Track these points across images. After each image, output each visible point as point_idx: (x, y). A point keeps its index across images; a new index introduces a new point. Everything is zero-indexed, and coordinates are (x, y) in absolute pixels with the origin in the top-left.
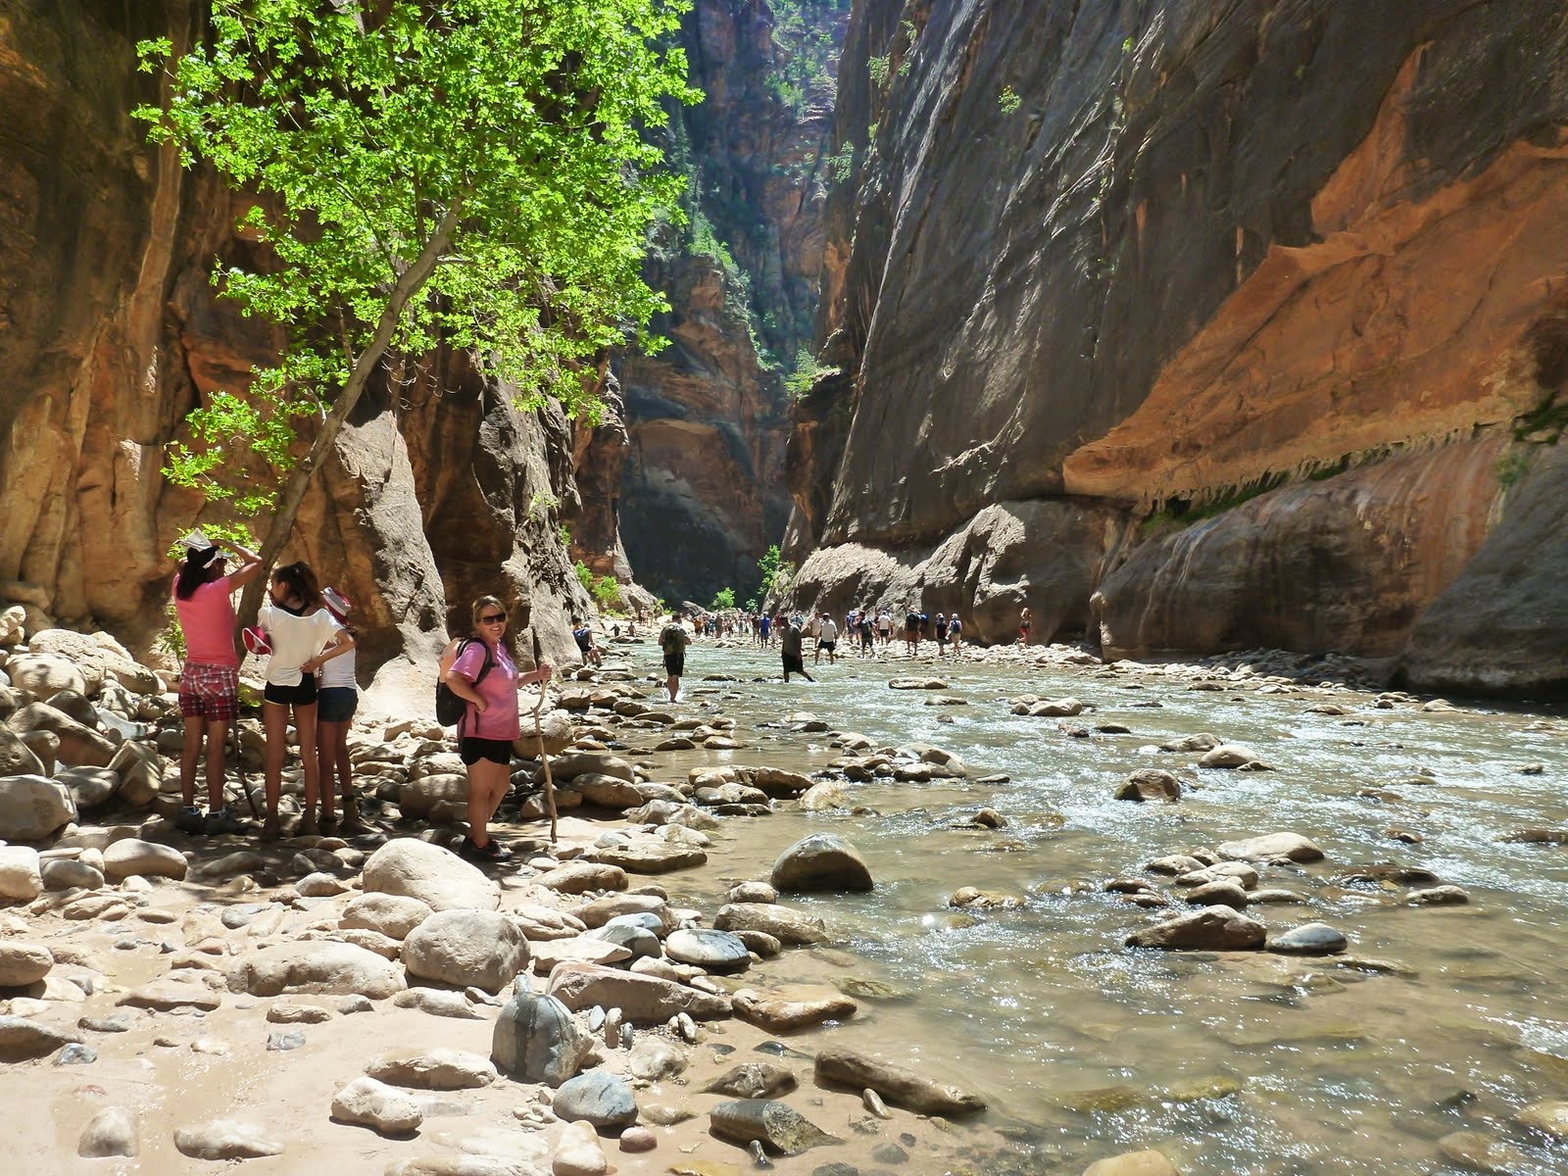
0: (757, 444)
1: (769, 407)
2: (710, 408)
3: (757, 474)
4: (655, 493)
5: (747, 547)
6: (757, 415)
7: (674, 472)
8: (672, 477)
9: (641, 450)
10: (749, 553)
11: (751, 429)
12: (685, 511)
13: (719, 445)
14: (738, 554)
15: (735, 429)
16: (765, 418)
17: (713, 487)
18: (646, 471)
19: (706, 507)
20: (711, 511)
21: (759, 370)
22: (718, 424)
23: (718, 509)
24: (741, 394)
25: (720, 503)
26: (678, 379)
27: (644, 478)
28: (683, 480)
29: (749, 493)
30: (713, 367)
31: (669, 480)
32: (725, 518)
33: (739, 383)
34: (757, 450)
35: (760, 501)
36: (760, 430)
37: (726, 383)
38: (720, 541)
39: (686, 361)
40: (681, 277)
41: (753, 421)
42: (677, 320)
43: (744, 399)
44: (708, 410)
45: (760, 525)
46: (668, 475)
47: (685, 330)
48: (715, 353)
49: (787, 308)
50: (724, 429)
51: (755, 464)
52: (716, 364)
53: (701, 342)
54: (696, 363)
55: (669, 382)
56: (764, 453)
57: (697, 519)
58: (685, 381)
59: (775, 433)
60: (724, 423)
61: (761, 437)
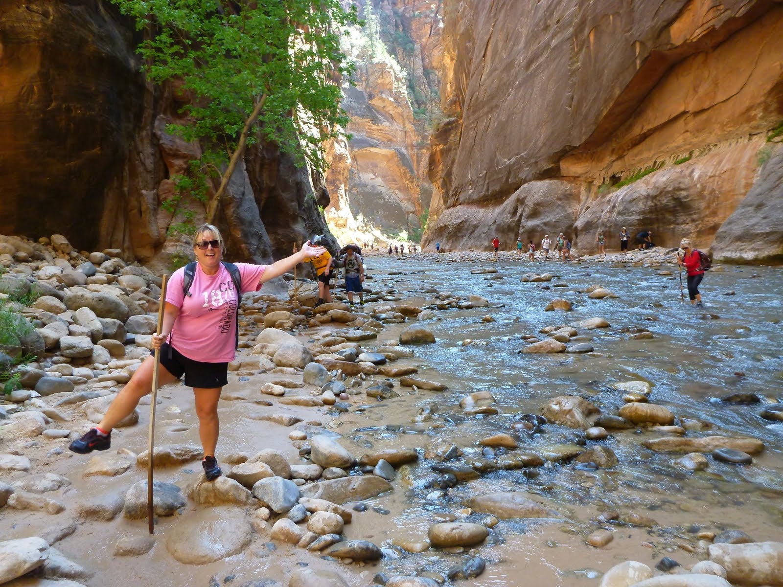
0: (415, 157)
1: (420, 138)
2: (390, 140)
3: (416, 172)
4: (366, 185)
5: (413, 209)
6: (414, 143)
7: (374, 175)
8: (374, 177)
9: (357, 164)
10: (413, 212)
11: (412, 149)
12: (381, 193)
13: (396, 159)
14: (408, 213)
15: (404, 150)
16: (418, 144)
17: (395, 181)
18: (361, 175)
19: (391, 191)
20: (394, 193)
21: (414, 119)
22: (395, 149)
23: (397, 191)
24: (406, 133)
25: (397, 188)
26: (374, 127)
27: (360, 178)
28: (379, 178)
29: (412, 182)
30: (391, 120)
31: (372, 179)
32: (401, 195)
33: (404, 127)
34: (415, 160)
35: (418, 186)
36: (416, 150)
37: (398, 127)
38: (398, 207)
39: (377, 118)
40: (372, 74)
41: (412, 146)
42: (371, 97)
43: (408, 135)
44: (389, 142)
45: (418, 198)
46: (372, 176)
47: (375, 102)
48: (391, 112)
49: (427, 86)
50: (398, 151)
51: (415, 167)
52: (392, 118)
53: (384, 107)
54: (382, 118)
55: (369, 129)
56: (419, 162)
57: (387, 197)
58: (377, 128)
59: (424, 151)
60: (398, 148)
61: (417, 154)
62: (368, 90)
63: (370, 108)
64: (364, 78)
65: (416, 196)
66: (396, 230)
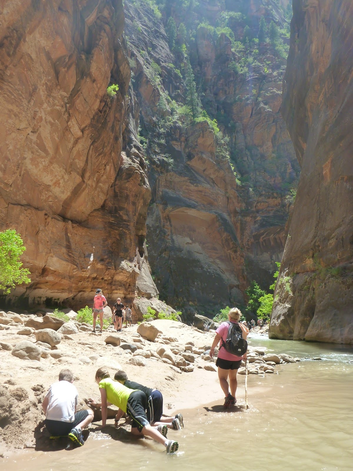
0: (238, 225)
1: (244, 205)
2: (211, 204)
3: (240, 242)
4: (180, 250)
5: (236, 283)
6: (238, 209)
7: (191, 239)
8: (190, 241)
9: (171, 226)
10: (237, 286)
11: (235, 216)
12: (198, 261)
13: (217, 224)
14: (231, 287)
15: (226, 216)
16: (242, 211)
17: (215, 249)
18: (174, 237)
19: (212, 260)
20: (214, 262)
21: (237, 185)
22: (216, 213)
23: (218, 261)
24: (228, 198)
25: (218, 258)
26: (192, 187)
27: (173, 241)
28: (197, 244)
29: (235, 252)
30: (212, 184)
31: (188, 243)
32: (223, 266)
33: (226, 192)
34: (239, 228)
35: (242, 256)
36: (240, 217)
37: (219, 192)
38: (220, 279)
39: (196, 177)
40: (192, 135)
41: (236, 212)
42: (190, 157)
43: (230, 201)
44: (210, 205)
45: (243, 270)
46: (188, 240)
47: (194, 163)
48: (212, 176)
49: (249, 157)
50: (219, 215)
51: (238, 236)
52: (214, 182)
53: (204, 170)
54: (202, 180)
55: (187, 189)
56: (243, 230)
57: (206, 266)
58: (196, 188)
59: (248, 219)
60: (220, 212)
61: (241, 220)
62: (187, 150)
63: (188, 168)
64: (183, 139)
65: (240, 267)
66: (217, 307)
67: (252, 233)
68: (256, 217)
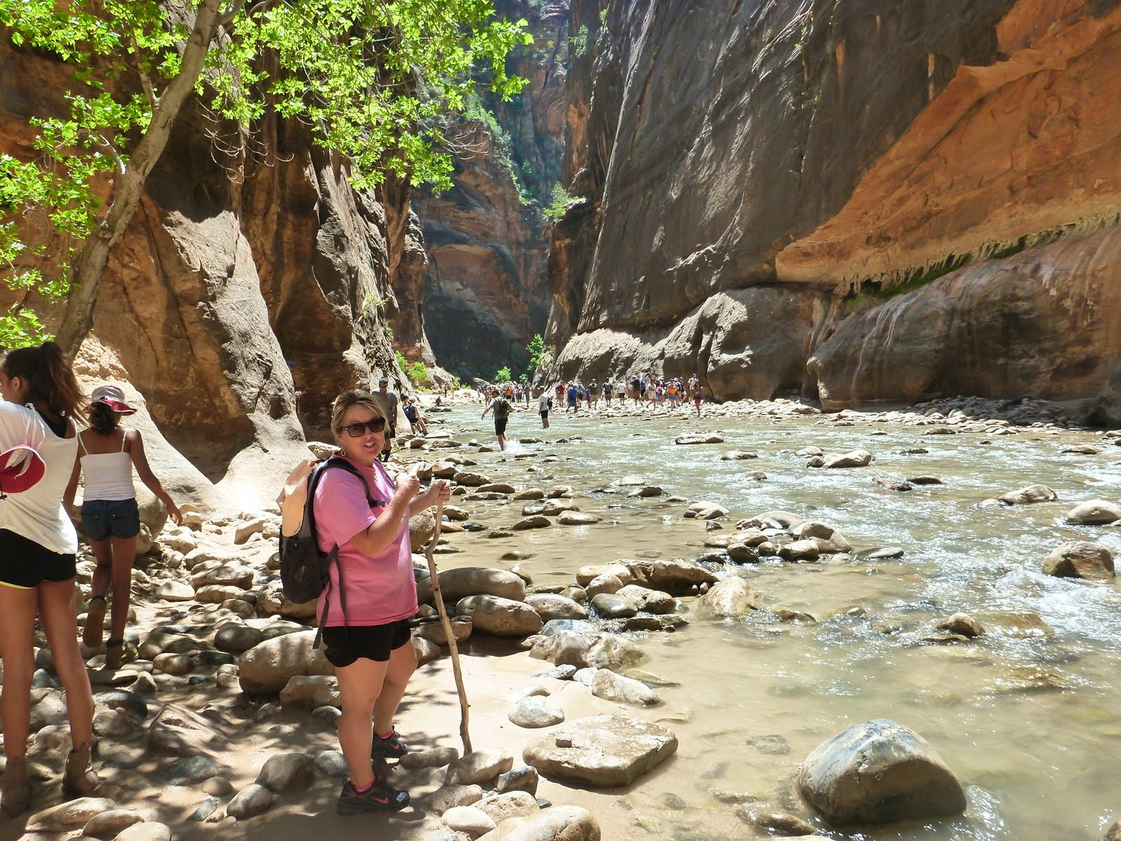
0: (522, 260)
1: (529, 232)
2: (486, 234)
3: (523, 283)
4: (448, 299)
5: (517, 336)
6: (521, 239)
7: (462, 284)
8: (461, 287)
9: (437, 268)
10: (519, 340)
11: (517, 249)
12: (470, 312)
13: (494, 262)
14: (511, 342)
15: (505, 249)
16: (526, 241)
17: (491, 293)
18: (441, 284)
19: (487, 308)
20: (490, 311)
21: (521, 205)
22: (493, 246)
23: (495, 309)
24: (508, 223)
25: (497, 305)
26: (462, 214)
27: (440, 288)
28: (469, 289)
29: (517, 296)
30: (486, 205)
31: (458, 290)
32: (501, 316)
33: (506, 216)
34: (522, 265)
35: (526, 302)
36: (523, 249)
37: (497, 216)
38: (497, 332)
39: (466, 200)
41: (518, 243)
42: (458, 170)
43: (511, 227)
44: (485, 236)
45: (526, 320)
46: (458, 285)
47: (465, 178)
48: (488, 194)
49: (539, 158)
50: (496, 249)
51: (521, 275)
52: (489, 202)
53: (477, 186)
54: (474, 201)
55: (455, 217)
56: (527, 266)
57: (480, 317)
58: (466, 215)
59: (535, 251)
60: (497, 245)
61: (525, 254)
65: (523, 316)
66: (494, 366)
67: (539, 270)
68: (544, 249)
